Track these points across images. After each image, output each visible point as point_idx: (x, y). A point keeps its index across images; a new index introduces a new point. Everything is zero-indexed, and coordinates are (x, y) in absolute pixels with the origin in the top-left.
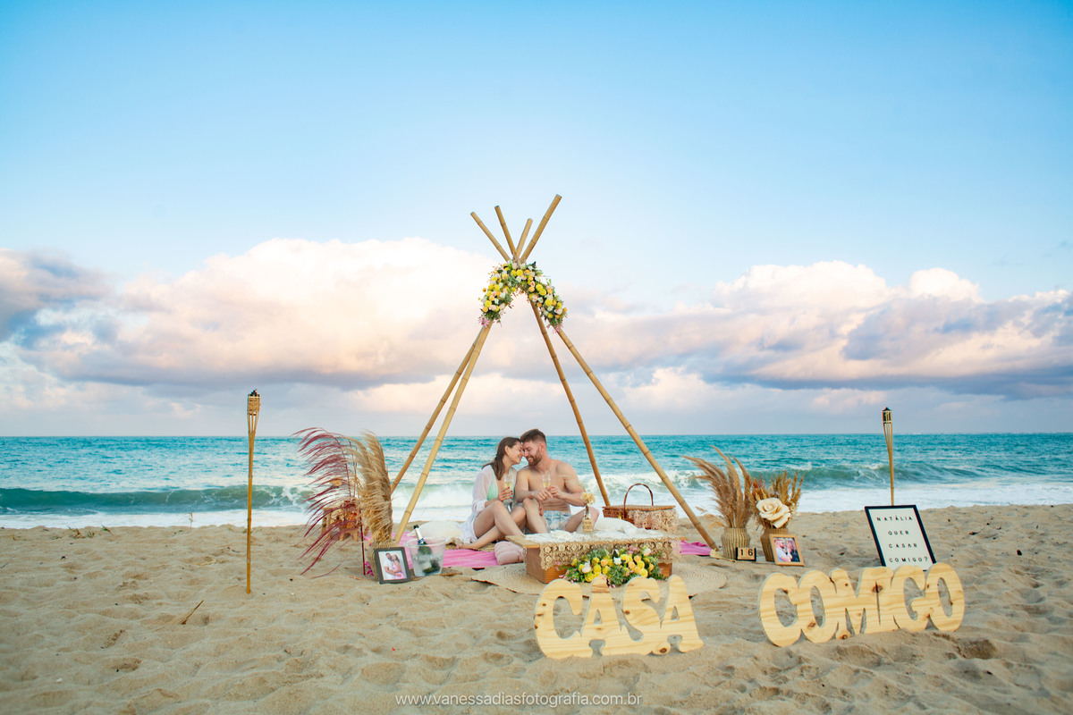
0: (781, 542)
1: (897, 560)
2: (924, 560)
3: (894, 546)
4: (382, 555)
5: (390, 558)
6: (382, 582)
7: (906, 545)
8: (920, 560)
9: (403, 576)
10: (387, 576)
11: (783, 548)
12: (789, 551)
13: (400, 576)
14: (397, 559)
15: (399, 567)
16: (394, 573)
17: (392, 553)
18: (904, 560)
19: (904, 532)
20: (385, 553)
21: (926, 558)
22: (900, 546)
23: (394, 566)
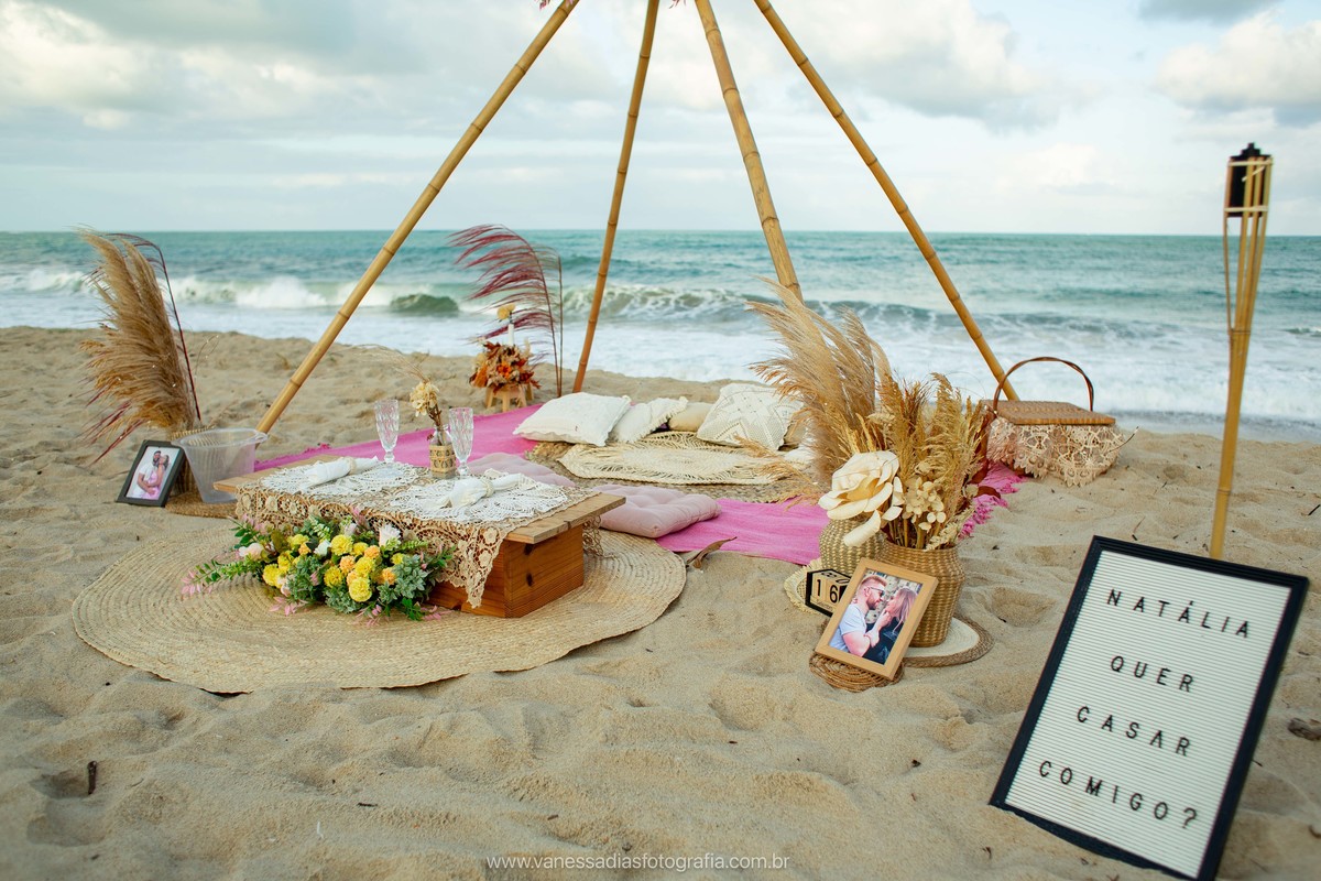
0: (875, 590)
1: (1067, 776)
2: (1176, 817)
3: (1096, 718)
4: (151, 451)
5: (156, 462)
6: (123, 497)
7: (1147, 733)
8: (1161, 811)
9: (156, 495)
10: (136, 492)
11: (872, 607)
12: (882, 620)
13: (152, 493)
14: (166, 464)
15: (159, 478)
16: (145, 486)
17: (165, 452)
18: (1094, 788)
19: (1173, 679)
20: (157, 449)
21: (1192, 814)
22: (1121, 725)
23: (154, 475)
